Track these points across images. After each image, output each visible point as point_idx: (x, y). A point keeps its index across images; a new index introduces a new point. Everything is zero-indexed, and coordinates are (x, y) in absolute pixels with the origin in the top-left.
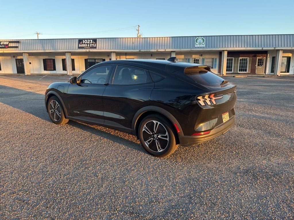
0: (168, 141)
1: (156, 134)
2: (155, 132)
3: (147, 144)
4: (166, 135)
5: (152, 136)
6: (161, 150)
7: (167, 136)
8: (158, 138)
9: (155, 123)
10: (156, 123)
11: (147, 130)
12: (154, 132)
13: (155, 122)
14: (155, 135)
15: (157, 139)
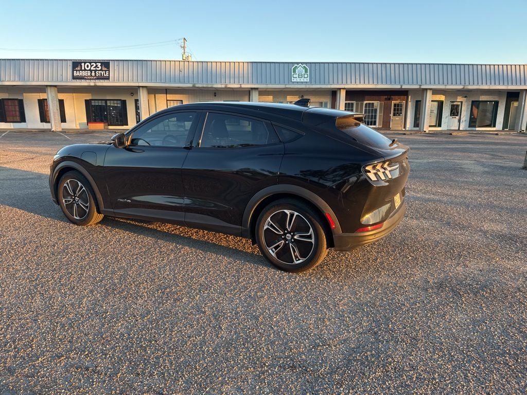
0: (313, 243)
1: (289, 233)
2: (289, 230)
3: (273, 252)
4: (309, 234)
5: (283, 237)
6: (299, 260)
7: (311, 235)
8: (294, 239)
9: (289, 215)
10: (290, 213)
11: (272, 226)
12: (287, 230)
13: (288, 212)
14: (288, 235)
15: (292, 242)
